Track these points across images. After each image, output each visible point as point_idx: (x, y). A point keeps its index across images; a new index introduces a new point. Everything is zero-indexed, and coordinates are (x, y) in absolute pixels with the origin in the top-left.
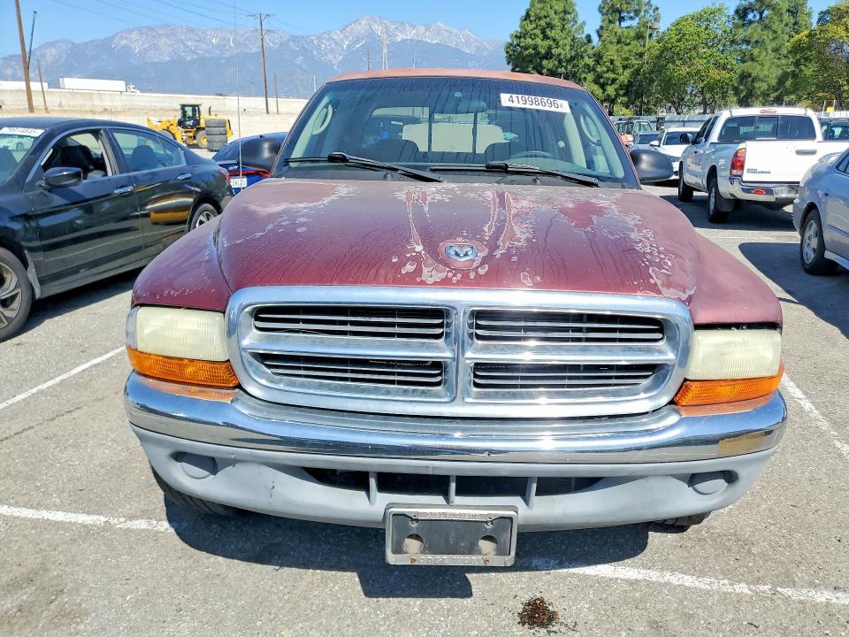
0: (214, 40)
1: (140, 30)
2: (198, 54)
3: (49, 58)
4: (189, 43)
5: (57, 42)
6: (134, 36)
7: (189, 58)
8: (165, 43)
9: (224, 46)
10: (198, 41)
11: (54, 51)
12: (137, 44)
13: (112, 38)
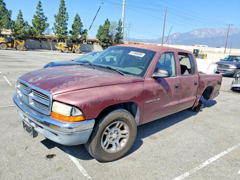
0: (218, 32)
1: (198, 29)
2: (212, 36)
3: (174, 37)
4: (210, 33)
5: (177, 33)
6: (196, 31)
7: (209, 37)
8: (204, 33)
9: (221, 33)
10: (213, 32)
11: (176, 35)
12: (196, 33)
13: (190, 32)
